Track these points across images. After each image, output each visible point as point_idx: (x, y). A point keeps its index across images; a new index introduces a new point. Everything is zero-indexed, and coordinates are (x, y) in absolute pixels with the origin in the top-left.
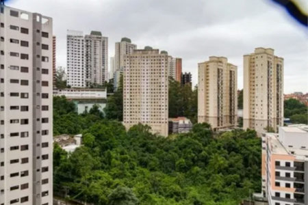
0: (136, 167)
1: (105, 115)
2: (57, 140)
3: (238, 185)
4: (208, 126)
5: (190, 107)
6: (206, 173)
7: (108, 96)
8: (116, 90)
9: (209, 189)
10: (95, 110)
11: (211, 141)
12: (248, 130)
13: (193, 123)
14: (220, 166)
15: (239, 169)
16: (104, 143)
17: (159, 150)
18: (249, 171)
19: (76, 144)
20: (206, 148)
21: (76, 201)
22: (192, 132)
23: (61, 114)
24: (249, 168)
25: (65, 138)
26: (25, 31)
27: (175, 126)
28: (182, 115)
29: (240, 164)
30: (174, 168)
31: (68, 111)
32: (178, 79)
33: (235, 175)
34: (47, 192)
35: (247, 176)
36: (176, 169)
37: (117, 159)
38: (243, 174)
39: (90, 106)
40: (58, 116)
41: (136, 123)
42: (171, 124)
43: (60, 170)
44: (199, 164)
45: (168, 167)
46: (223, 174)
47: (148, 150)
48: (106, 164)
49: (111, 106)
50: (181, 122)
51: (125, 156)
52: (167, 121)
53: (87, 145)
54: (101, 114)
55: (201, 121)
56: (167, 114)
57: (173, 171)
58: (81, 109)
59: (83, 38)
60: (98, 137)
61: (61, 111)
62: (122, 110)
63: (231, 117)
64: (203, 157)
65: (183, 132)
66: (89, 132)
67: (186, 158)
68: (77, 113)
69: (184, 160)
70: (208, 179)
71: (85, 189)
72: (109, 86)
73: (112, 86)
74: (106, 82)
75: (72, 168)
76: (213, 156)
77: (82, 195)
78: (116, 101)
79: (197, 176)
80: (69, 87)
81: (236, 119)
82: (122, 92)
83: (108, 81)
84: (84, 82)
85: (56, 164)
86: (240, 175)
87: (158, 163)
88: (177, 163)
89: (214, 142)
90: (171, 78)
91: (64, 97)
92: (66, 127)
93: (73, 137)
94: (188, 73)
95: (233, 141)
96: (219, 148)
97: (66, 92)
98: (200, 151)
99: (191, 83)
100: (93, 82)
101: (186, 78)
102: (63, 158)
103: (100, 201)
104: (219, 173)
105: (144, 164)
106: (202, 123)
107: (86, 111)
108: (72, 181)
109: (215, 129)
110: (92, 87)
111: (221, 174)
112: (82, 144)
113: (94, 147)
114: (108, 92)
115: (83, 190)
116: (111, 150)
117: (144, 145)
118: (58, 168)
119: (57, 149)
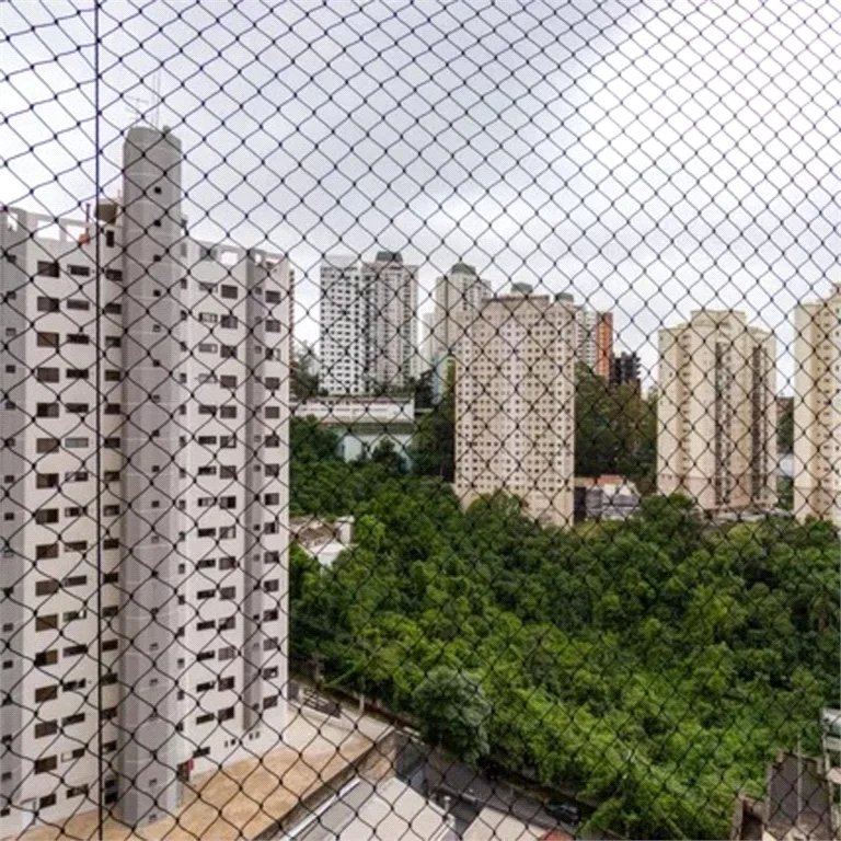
0: (488, 609)
1: (409, 465)
2: (297, 529)
3: (776, 683)
4: (688, 505)
5: (636, 447)
6: (679, 636)
7: (417, 415)
8: (436, 400)
9: (688, 685)
10: (385, 453)
11: (696, 549)
12: (809, 519)
13: (645, 493)
14: (720, 622)
15: (779, 635)
16: (408, 540)
17: (548, 566)
18: (812, 641)
19: (339, 541)
20: (681, 567)
21: (341, 688)
22: (642, 519)
23: (306, 460)
24: (813, 633)
25: (315, 525)
26: (229, 292)
27: (591, 500)
28: (611, 470)
29: (784, 621)
30: (588, 617)
31: (322, 455)
32: (602, 371)
33: (767, 651)
34: (275, 670)
35: (804, 656)
36: (595, 621)
37: (438, 586)
38: (792, 651)
39: (374, 442)
40: (299, 466)
41: (487, 487)
42: (581, 496)
43: (303, 609)
44: (659, 610)
45: (572, 613)
46: (730, 646)
47: (519, 563)
48: (411, 596)
49: (426, 441)
50: (609, 489)
51: (459, 578)
52: (571, 485)
53: (365, 545)
54: (401, 461)
55: (666, 487)
56: (571, 468)
57: (585, 626)
58: (351, 448)
59: (358, 273)
60: (394, 525)
61: (305, 453)
62: (453, 453)
63: (755, 478)
64: (670, 590)
65: (614, 517)
66: (370, 512)
67: (622, 593)
68: (341, 459)
69: (616, 598)
70: (687, 655)
71: (360, 661)
72: (420, 391)
73: (429, 388)
74: (412, 380)
75: (331, 605)
76: (700, 592)
77: (354, 677)
78: (438, 428)
79: (652, 643)
80: (325, 393)
81: (772, 483)
82: (452, 406)
83: (418, 377)
84: (360, 381)
85: (295, 593)
86: (783, 654)
87: (545, 600)
88: (597, 605)
89: (704, 553)
90: (582, 365)
91: (311, 418)
92: (317, 495)
93: (332, 522)
94: (629, 353)
95: (762, 552)
96: (718, 570)
97: (318, 406)
98: (664, 575)
99: (639, 381)
100: (381, 379)
101: (626, 368)
102: (310, 579)
103: (396, 695)
104: (717, 641)
105: (508, 601)
106: (668, 494)
107: (364, 454)
108: (331, 638)
109: (709, 514)
110: (378, 394)
111: (723, 646)
112: (353, 540)
113: (382, 550)
114: (416, 406)
115: (357, 664)
116: (424, 560)
117: (508, 551)
118: (300, 603)
119: (296, 557)
